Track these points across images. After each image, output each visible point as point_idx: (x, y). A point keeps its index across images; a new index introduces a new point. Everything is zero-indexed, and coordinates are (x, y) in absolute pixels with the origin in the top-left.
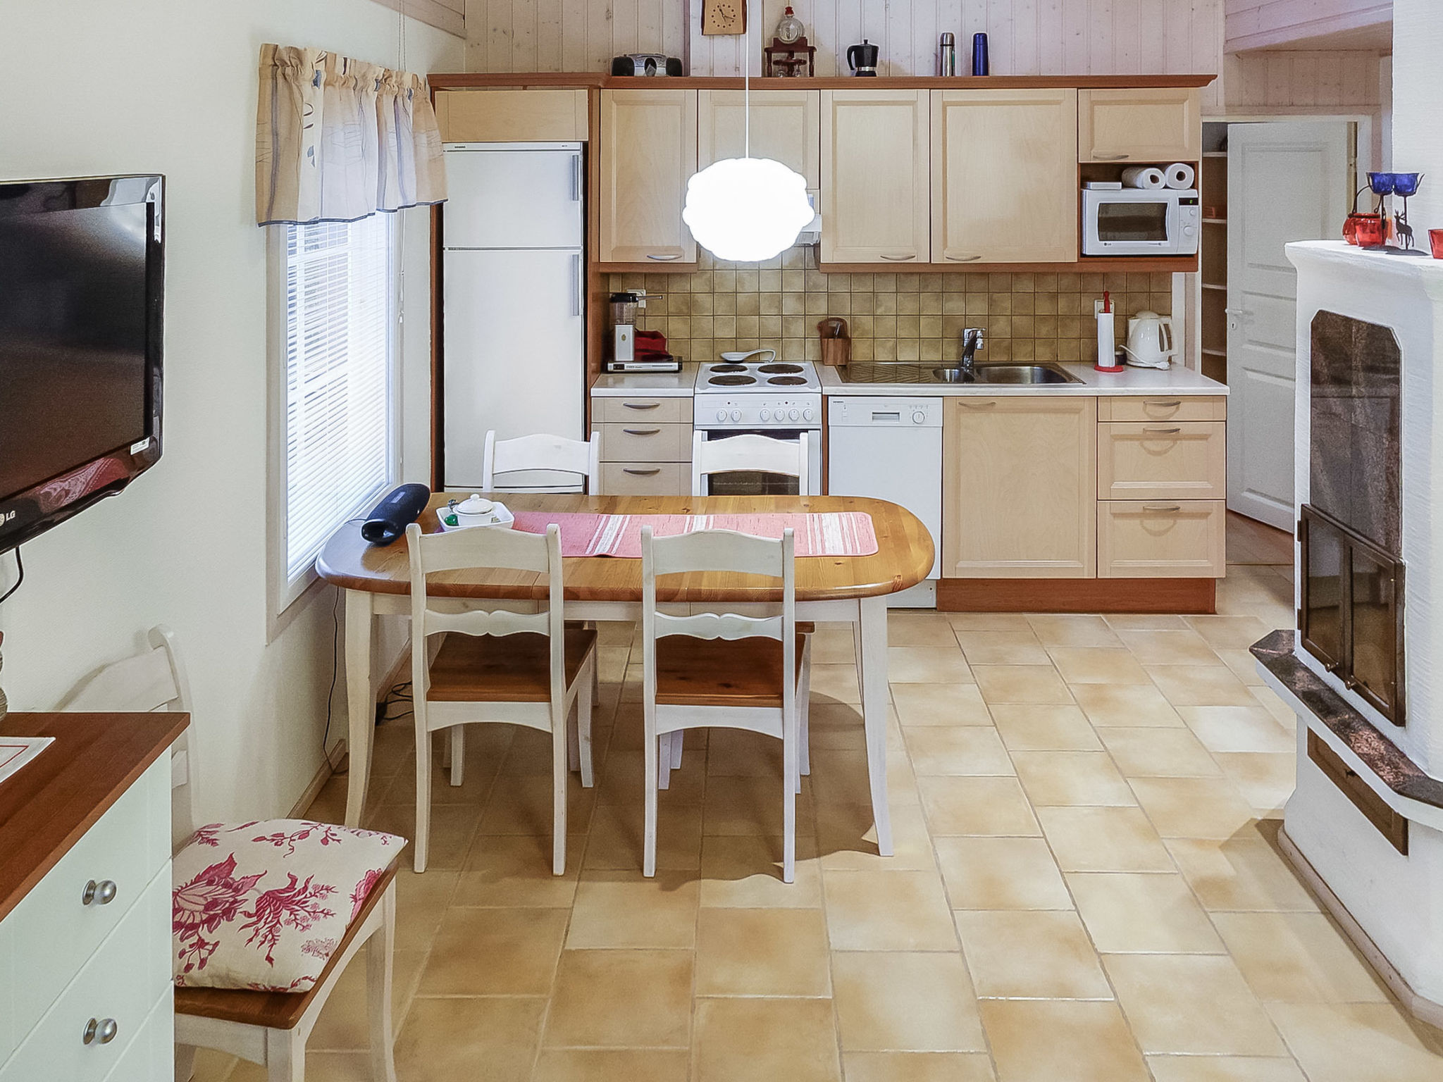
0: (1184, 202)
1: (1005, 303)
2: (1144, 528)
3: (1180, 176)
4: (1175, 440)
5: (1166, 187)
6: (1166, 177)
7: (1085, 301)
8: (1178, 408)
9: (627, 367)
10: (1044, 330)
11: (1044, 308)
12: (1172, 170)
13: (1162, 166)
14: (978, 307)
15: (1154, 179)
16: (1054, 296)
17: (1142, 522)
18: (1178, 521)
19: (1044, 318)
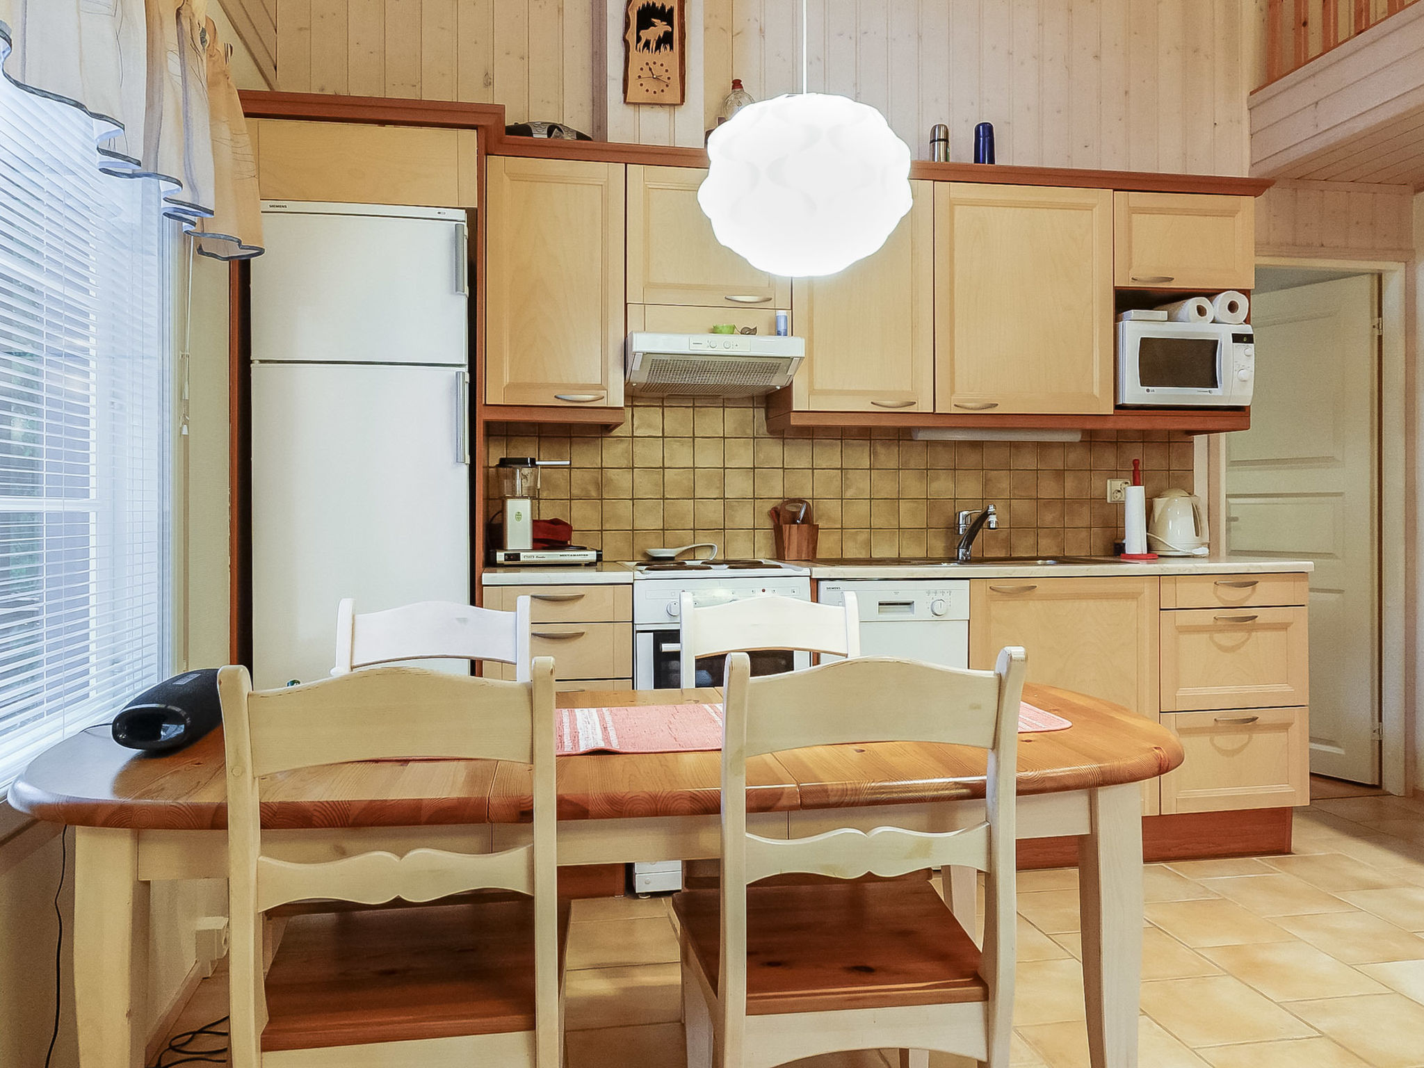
0: (1237, 338)
1: (1003, 482)
2: (1213, 745)
3: (1232, 307)
4: (1250, 630)
5: (1213, 322)
6: (1217, 307)
7: (1096, 482)
8: (1254, 590)
9: (524, 557)
10: (1049, 517)
11: (1048, 489)
12: (1222, 300)
13: (1211, 294)
14: (970, 487)
15: (1201, 311)
16: (1060, 474)
17: (1212, 740)
18: (1255, 736)
19: (1050, 501)
